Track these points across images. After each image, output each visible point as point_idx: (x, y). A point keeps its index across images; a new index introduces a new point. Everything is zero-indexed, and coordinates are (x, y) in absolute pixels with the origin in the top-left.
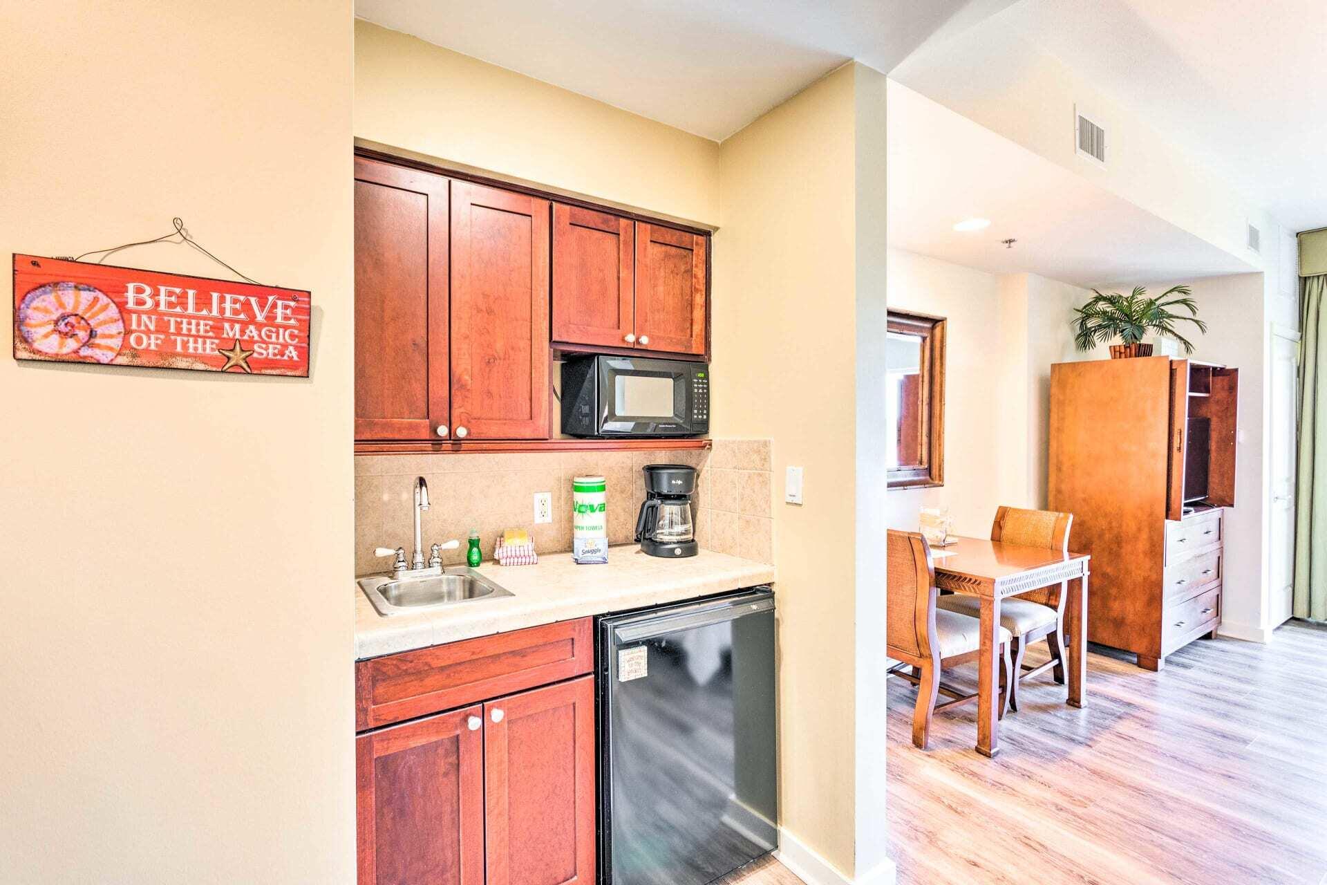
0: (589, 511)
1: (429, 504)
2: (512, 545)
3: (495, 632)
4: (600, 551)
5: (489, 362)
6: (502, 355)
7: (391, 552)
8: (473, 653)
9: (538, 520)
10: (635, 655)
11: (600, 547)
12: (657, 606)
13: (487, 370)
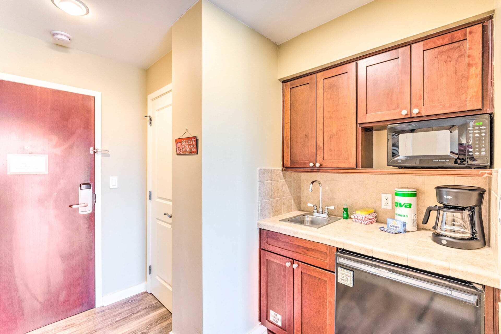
0: (399, 206)
1: (312, 190)
2: (361, 214)
3: (297, 237)
4: (399, 227)
5: (330, 138)
6: (335, 134)
7: (312, 205)
8: (291, 241)
9: (383, 207)
10: (346, 273)
11: (399, 225)
12: (372, 257)
13: (330, 141)
